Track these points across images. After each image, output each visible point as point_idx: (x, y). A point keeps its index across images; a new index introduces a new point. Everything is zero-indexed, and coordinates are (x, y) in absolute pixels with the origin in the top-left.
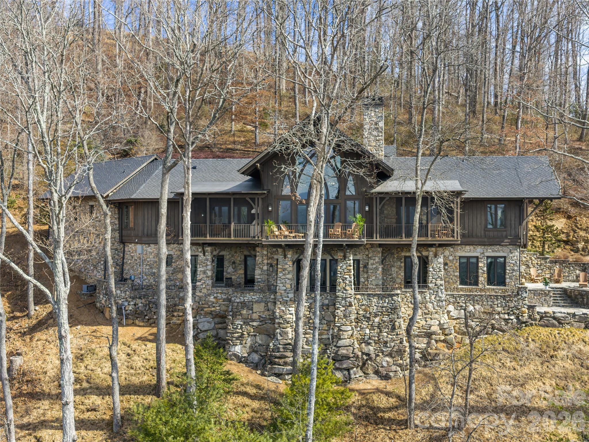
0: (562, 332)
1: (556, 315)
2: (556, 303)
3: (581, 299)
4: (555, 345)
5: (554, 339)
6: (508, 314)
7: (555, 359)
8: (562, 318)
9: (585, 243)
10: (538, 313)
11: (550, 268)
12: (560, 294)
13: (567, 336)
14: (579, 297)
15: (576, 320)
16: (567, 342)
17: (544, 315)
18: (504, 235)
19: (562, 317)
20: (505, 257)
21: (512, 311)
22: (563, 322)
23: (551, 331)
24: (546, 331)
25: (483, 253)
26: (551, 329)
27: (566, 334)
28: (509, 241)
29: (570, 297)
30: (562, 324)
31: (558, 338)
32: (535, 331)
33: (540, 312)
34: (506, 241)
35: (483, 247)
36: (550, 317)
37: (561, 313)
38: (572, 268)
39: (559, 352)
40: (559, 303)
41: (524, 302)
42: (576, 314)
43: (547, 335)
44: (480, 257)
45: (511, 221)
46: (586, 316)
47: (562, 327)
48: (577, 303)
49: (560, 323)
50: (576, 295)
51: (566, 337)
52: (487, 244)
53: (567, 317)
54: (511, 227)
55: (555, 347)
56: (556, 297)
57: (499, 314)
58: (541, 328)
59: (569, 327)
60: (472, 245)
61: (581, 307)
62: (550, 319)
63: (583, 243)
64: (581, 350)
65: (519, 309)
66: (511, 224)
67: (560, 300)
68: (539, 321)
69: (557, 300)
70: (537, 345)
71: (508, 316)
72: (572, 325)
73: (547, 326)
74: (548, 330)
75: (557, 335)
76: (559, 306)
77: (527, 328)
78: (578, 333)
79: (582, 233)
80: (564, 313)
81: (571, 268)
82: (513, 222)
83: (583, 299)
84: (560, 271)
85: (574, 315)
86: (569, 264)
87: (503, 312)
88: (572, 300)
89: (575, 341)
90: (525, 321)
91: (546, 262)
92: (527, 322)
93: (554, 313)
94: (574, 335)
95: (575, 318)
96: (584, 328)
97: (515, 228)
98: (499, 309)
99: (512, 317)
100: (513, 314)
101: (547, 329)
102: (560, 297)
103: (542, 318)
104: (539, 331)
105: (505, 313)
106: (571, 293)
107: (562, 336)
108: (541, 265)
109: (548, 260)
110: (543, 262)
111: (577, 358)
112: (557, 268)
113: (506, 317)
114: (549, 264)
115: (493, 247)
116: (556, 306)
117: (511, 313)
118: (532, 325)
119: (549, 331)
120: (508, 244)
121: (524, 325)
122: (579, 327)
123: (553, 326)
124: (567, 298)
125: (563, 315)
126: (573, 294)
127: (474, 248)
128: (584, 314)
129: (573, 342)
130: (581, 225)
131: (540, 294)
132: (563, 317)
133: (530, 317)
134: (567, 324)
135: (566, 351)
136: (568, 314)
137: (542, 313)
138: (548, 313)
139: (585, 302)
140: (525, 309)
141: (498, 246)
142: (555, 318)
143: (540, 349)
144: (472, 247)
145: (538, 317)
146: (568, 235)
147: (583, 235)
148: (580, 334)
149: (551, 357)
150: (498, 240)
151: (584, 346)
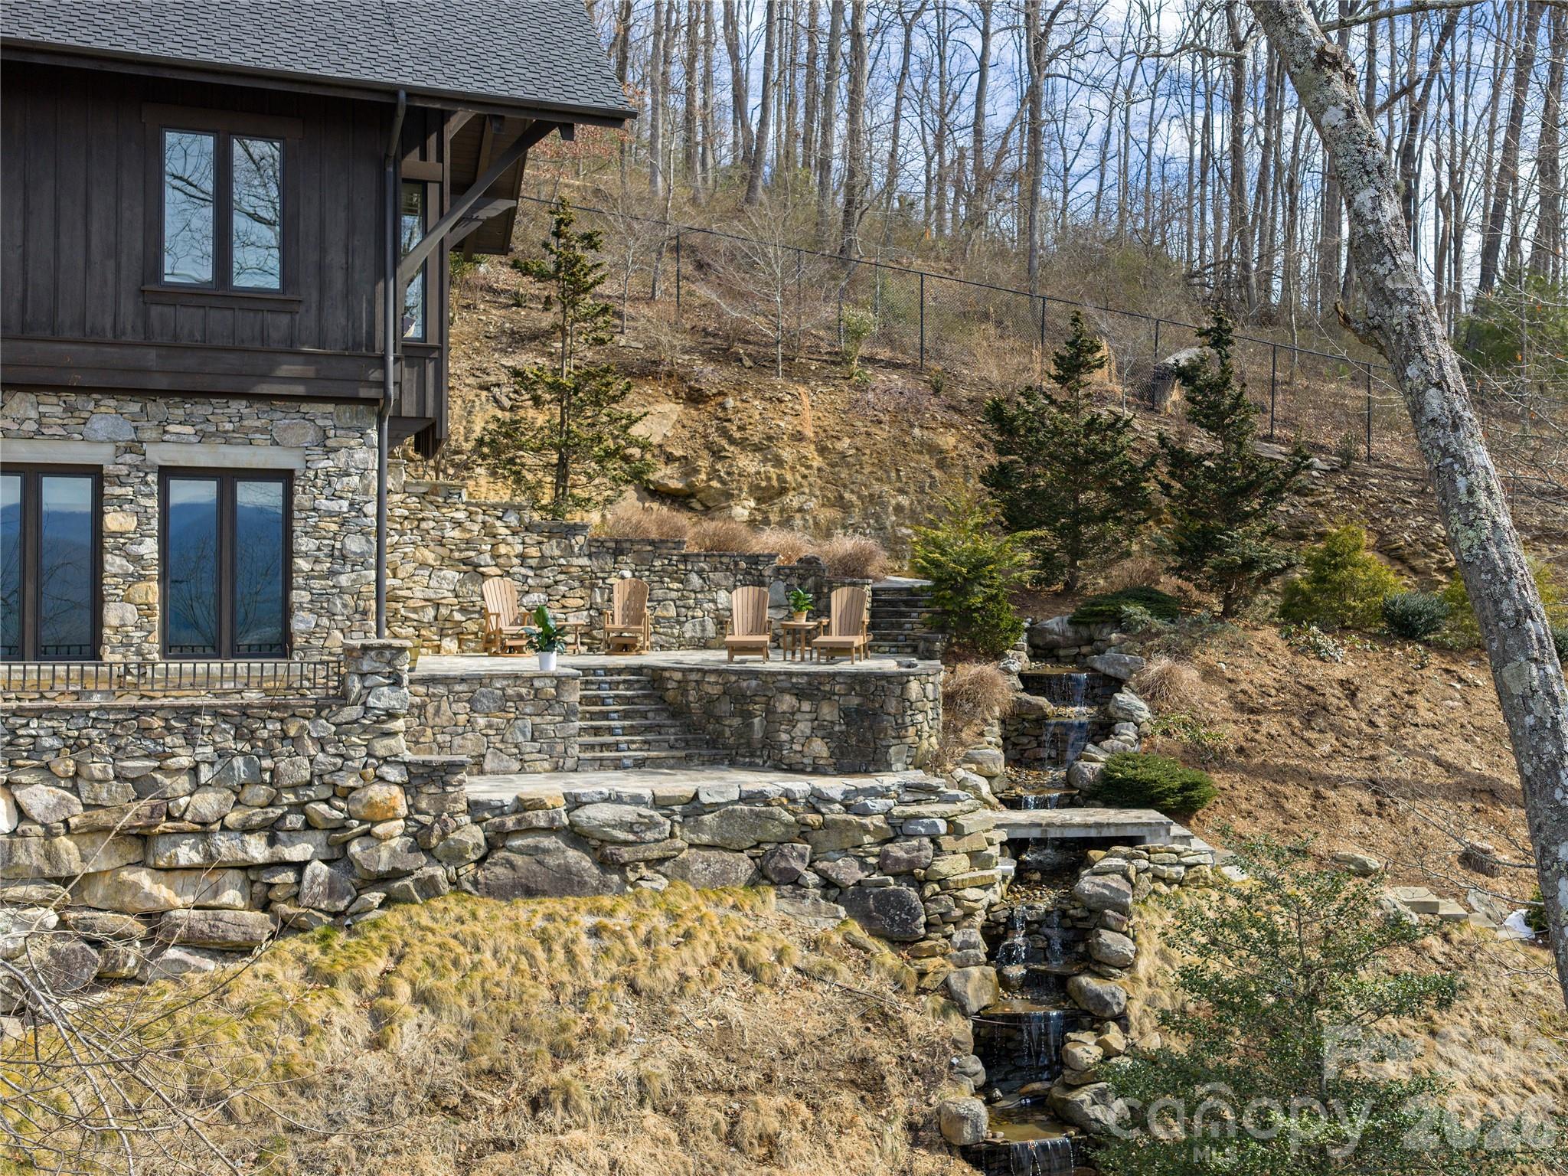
0: (620, 921)
1: (583, 815)
2: (603, 746)
3: (736, 722)
4: (569, 1014)
5: (565, 977)
6: (272, 831)
7: (554, 1117)
8: (621, 835)
9: (759, 500)
10: (475, 808)
11: (589, 582)
12: (628, 700)
13: (647, 942)
14: (725, 707)
15: (706, 838)
16: (643, 980)
17: (510, 822)
18: (275, 335)
19: (621, 825)
20: (286, 476)
21: (299, 807)
22: (626, 854)
23: (550, 917)
24: (516, 928)
25: (134, 447)
26: (551, 904)
27: (643, 930)
28: (310, 371)
29: (678, 712)
30: (621, 867)
31: (587, 962)
32: (444, 931)
33: (487, 806)
34: (286, 370)
35: (135, 407)
36: (550, 830)
37: (619, 800)
38: (695, 580)
39: (591, 1061)
40: (616, 747)
41: (381, 747)
42: (704, 798)
43: (523, 951)
44: (109, 469)
45: (323, 251)
46: (760, 807)
47: (621, 892)
48: (712, 744)
49: (607, 864)
50: (711, 701)
51: (640, 953)
52: (163, 383)
53: (653, 825)
54: (322, 290)
55: (564, 1028)
56: (605, 716)
57: (203, 830)
58: (485, 907)
59: (662, 883)
60: (57, 389)
61: (733, 764)
62: (548, 842)
63: (753, 504)
64: (726, 1029)
65: (346, 794)
66: (321, 268)
67: (626, 731)
68: (480, 862)
69: (611, 731)
70: (446, 1030)
71: (272, 842)
72: (683, 872)
73: (530, 893)
74: (530, 912)
75: (585, 942)
76: (618, 765)
77: (394, 918)
78: (713, 913)
79: (748, 463)
80: (637, 800)
81: (694, 578)
82: (336, 257)
83: (747, 716)
84: (638, 596)
85: (694, 807)
86: (685, 558)
87: (233, 818)
88: (689, 728)
89: (692, 971)
90: (383, 867)
91: (569, 552)
92: (396, 874)
93: (575, 802)
94: (688, 935)
95: (698, 828)
96: (752, 884)
97: (349, 292)
98: (208, 803)
99: (297, 852)
100: (309, 826)
101: (524, 910)
102: (625, 715)
103: (496, 840)
104: (470, 927)
105: (247, 829)
106: (685, 692)
107: (618, 949)
108: (543, 563)
109: (580, 539)
110: (552, 548)
111: (700, 1087)
112: (622, 581)
113: (257, 849)
114: (584, 561)
115: (202, 410)
116: (601, 764)
117: (295, 821)
118: (429, 889)
119: (538, 922)
120: (300, 390)
121: (375, 897)
122: (720, 881)
123: (567, 883)
124: (662, 719)
125: (629, 813)
126: (692, 695)
127: (70, 409)
128: (747, 798)
129: (685, 978)
130: (741, 428)
131: (506, 698)
132: (630, 827)
133: (420, 842)
134: (649, 863)
135: (633, 1051)
136: (658, 803)
137: (499, 810)
138: (538, 805)
139: (758, 734)
140: (390, 795)
141: (238, 406)
142: (576, 836)
143: (466, 1055)
144: (52, 406)
145: (473, 835)
146: (688, 467)
147: (752, 470)
148: (724, 921)
149: (535, 1105)
150: (232, 360)
151: (749, 999)
